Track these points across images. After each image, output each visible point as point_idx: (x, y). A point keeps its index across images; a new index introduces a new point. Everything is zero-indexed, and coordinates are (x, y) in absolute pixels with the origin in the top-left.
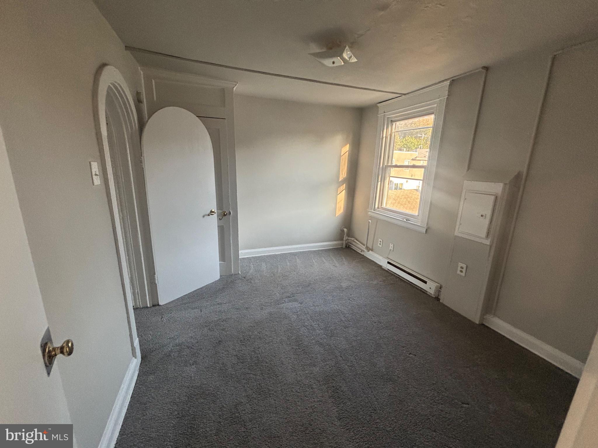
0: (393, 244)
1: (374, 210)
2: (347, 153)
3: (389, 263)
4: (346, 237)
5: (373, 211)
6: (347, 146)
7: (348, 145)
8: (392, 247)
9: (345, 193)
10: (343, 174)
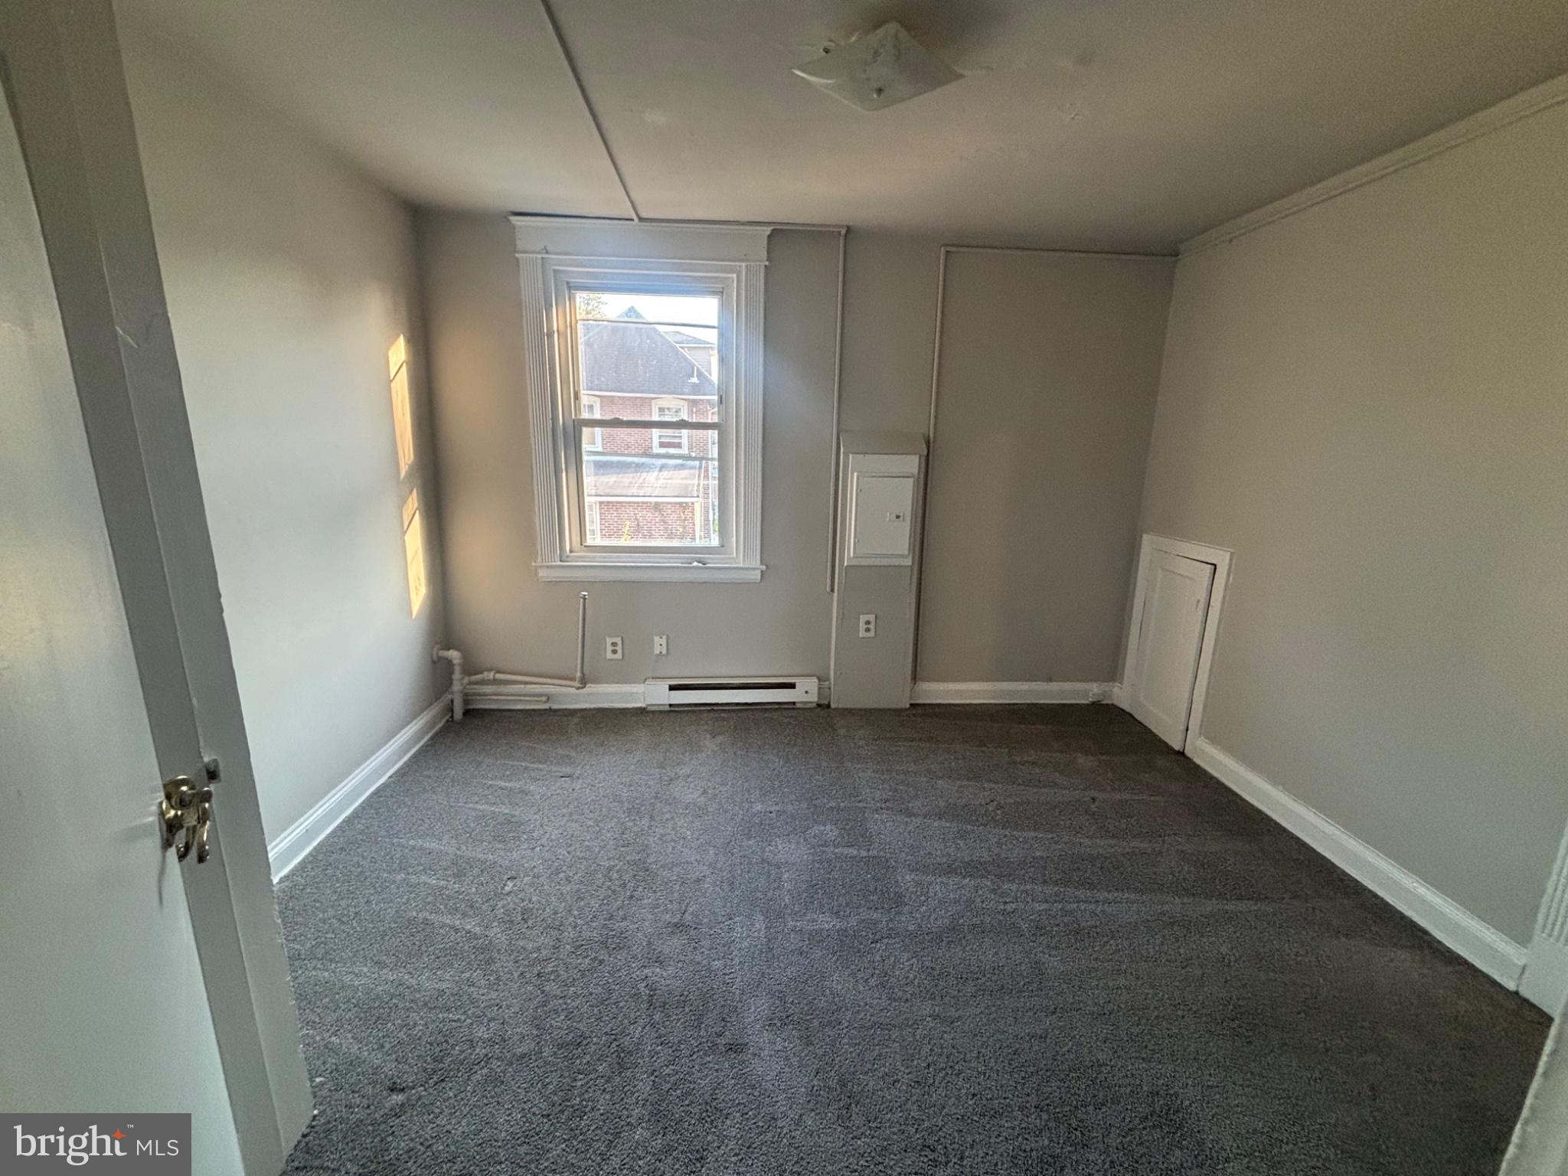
0: (664, 637)
1: (561, 561)
2: (404, 368)
3: (672, 688)
4: (462, 679)
5: (559, 563)
6: (398, 342)
7: (402, 336)
8: (664, 646)
9: (421, 523)
10: (407, 453)
